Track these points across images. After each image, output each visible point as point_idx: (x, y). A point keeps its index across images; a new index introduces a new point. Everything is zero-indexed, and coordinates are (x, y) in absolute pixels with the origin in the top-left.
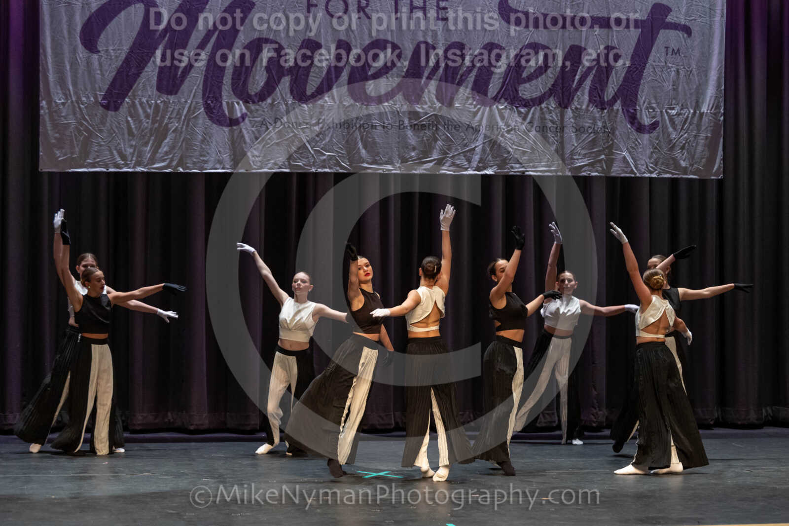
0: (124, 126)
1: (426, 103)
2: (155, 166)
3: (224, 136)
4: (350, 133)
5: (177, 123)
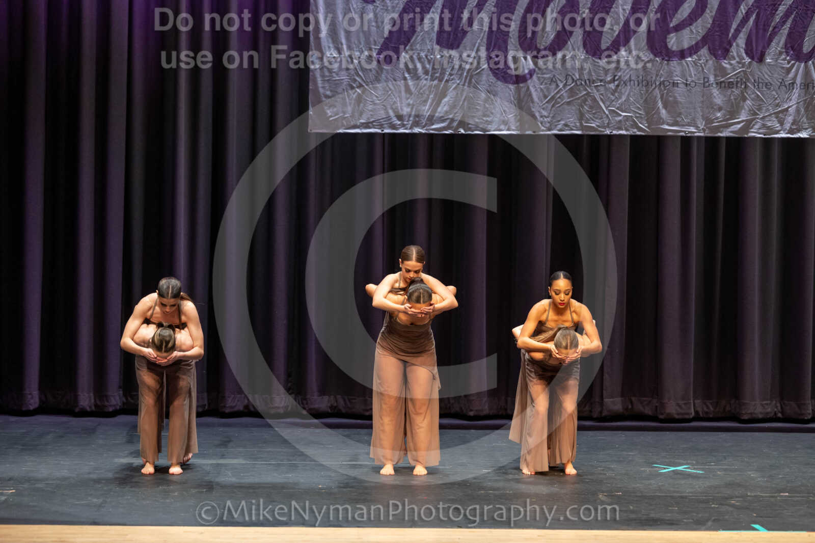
0: (401, 83)
1: (735, 59)
2: (434, 127)
3: (509, 93)
4: (650, 91)
5: (458, 80)
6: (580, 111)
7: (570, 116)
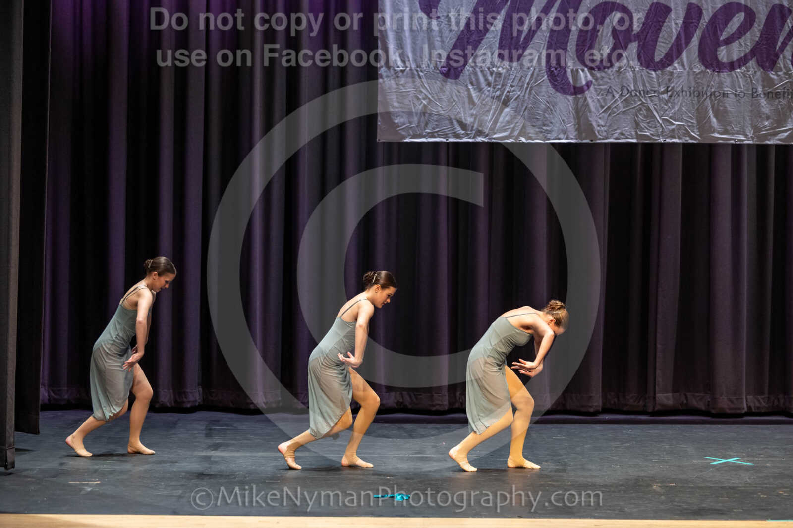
0: (464, 94)
1: (781, 70)
2: (496, 136)
3: (568, 104)
4: (701, 102)
5: (519, 91)
6: (635, 121)
7: (625, 125)
